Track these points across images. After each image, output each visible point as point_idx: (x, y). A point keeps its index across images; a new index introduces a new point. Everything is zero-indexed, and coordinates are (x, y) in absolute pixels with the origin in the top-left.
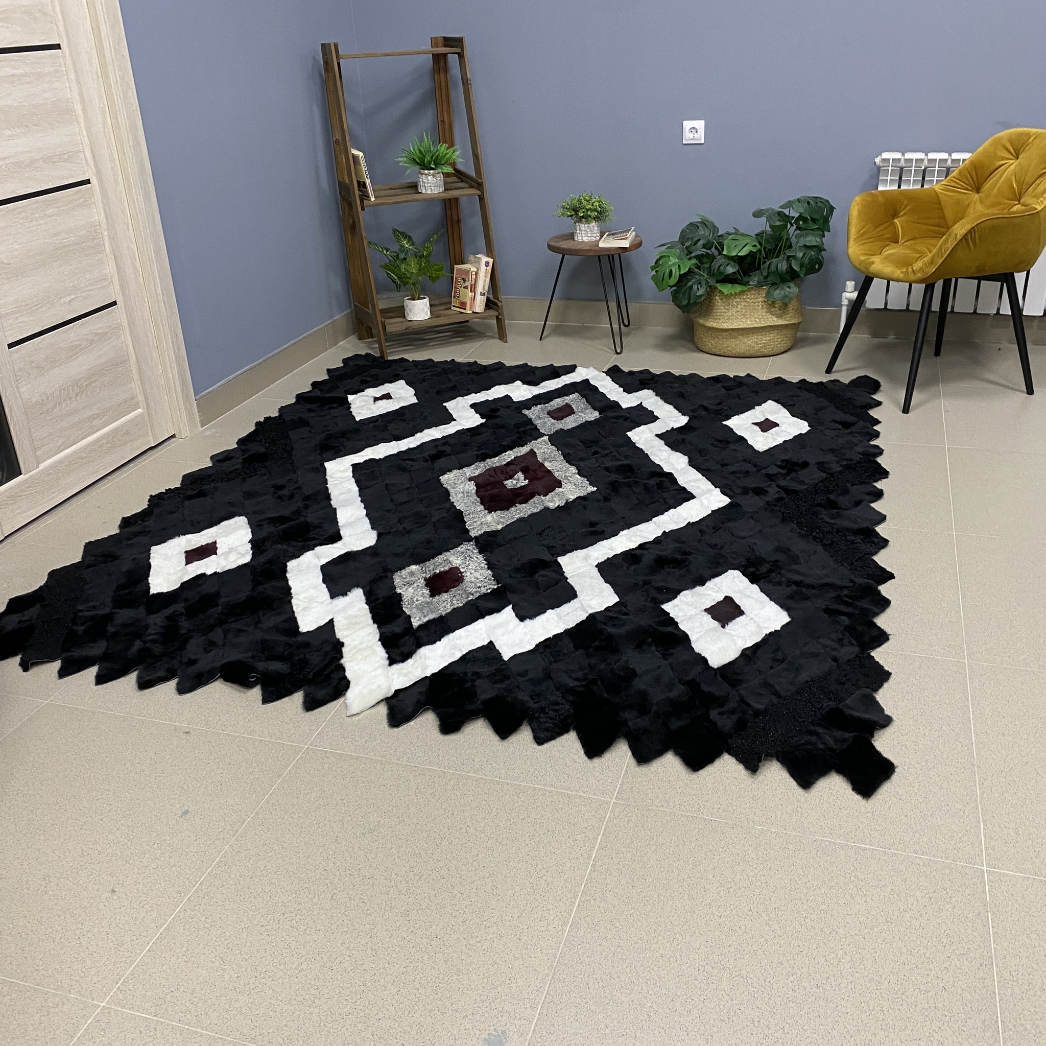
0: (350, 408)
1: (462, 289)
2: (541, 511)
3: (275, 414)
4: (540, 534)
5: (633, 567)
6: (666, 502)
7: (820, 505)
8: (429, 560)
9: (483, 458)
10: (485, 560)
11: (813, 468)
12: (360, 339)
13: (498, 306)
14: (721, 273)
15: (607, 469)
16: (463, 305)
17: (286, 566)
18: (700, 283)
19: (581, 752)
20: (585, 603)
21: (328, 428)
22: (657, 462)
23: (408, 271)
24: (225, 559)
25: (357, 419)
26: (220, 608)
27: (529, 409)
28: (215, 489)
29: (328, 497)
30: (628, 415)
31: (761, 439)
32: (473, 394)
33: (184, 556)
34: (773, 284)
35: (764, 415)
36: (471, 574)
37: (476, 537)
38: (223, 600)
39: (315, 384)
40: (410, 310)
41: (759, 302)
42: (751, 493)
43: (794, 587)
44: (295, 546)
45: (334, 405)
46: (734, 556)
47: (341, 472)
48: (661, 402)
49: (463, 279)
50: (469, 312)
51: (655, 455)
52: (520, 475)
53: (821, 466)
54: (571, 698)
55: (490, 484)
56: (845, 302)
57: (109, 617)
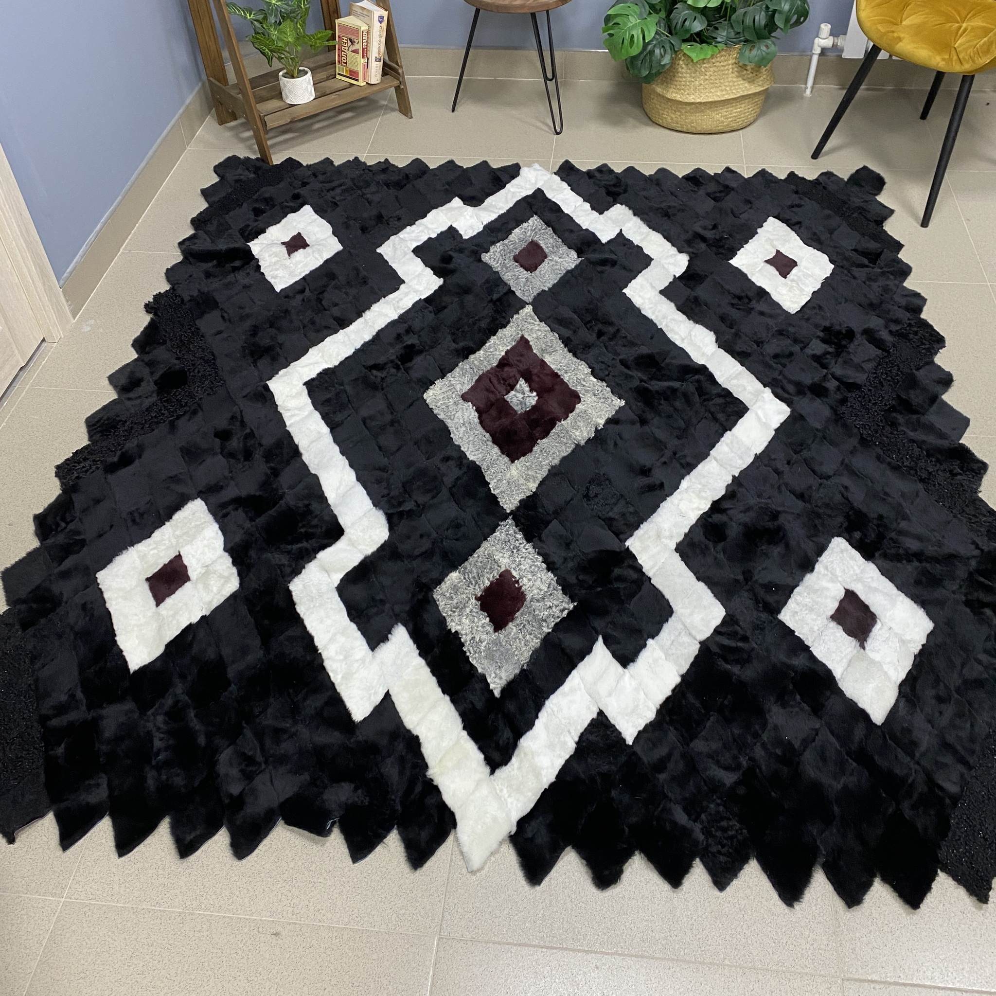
0: (259, 267)
1: (351, 55)
2: (573, 451)
3: (164, 287)
4: (587, 496)
5: (721, 545)
6: (715, 419)
7: (893, 409)
8: (467, 560)
9: (466, 353)
10: (539, 554)
11: (859, 339)
12: (221, 122)
13: (399, 74)
14: (687, 31)
15: (623, 363)
16: (353, 75)
17: (289, 593)
18: (663, 47)
19: (774, 895)
20: (688, 621)
21: (247, 311)
22: (678, 343)
23: (282, 40)
24: (207, 587)
25: (278, 289)
26: (233, 687)
27: (487, 251)
28: (141, 448)
29: (296, 452)
30: (614, 257)
31: (784, 290)
32: (408, 227)
33: (146, 586)
34: (746, 41)
35: (774, 247)
36: (529, 580)
37: (512, 512)
38: (232, 672)
39: (197, 222)
40: (290, 91)
41: (729, 65)
42: (809, 395)
43: (916, 564)
44: (289, 552)
45: (237, 263)
46: (829, 512)
47: (294, 397)
48: (645, 229)
49: (350, 40)
50: (362, 84)
51: (672, 330)
52: (522, 384)
53: (870, 335)
54: (736, 809)
55: (492, 405)
56: (817, 50)
57: (92, 727)
